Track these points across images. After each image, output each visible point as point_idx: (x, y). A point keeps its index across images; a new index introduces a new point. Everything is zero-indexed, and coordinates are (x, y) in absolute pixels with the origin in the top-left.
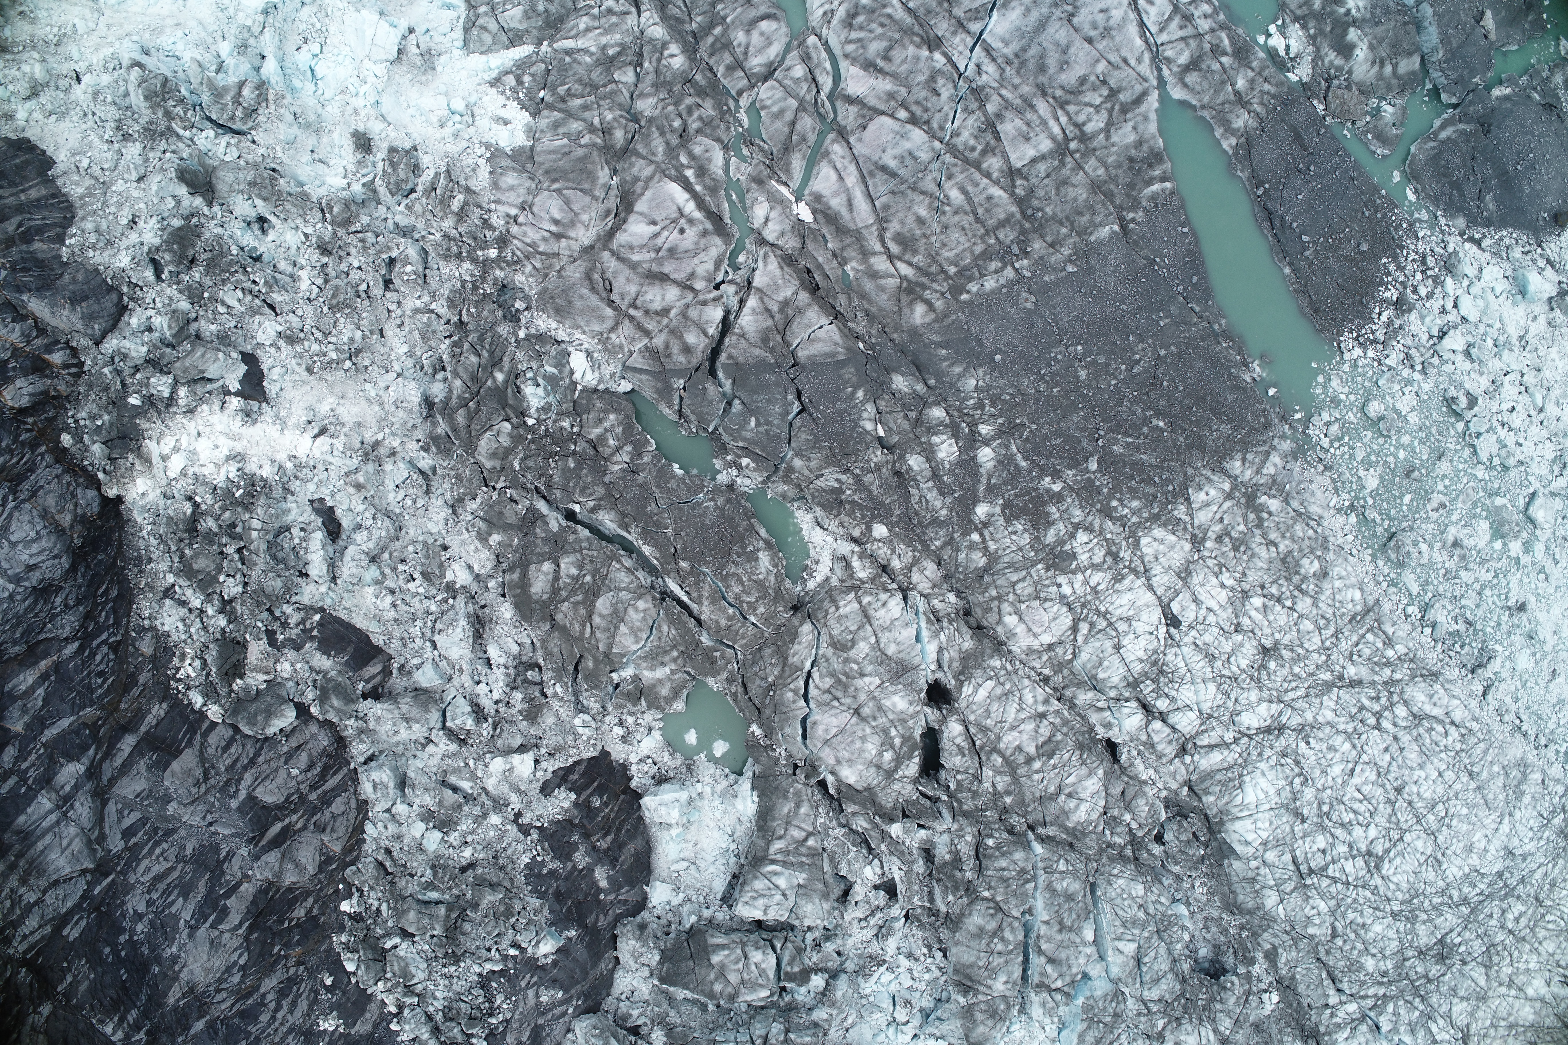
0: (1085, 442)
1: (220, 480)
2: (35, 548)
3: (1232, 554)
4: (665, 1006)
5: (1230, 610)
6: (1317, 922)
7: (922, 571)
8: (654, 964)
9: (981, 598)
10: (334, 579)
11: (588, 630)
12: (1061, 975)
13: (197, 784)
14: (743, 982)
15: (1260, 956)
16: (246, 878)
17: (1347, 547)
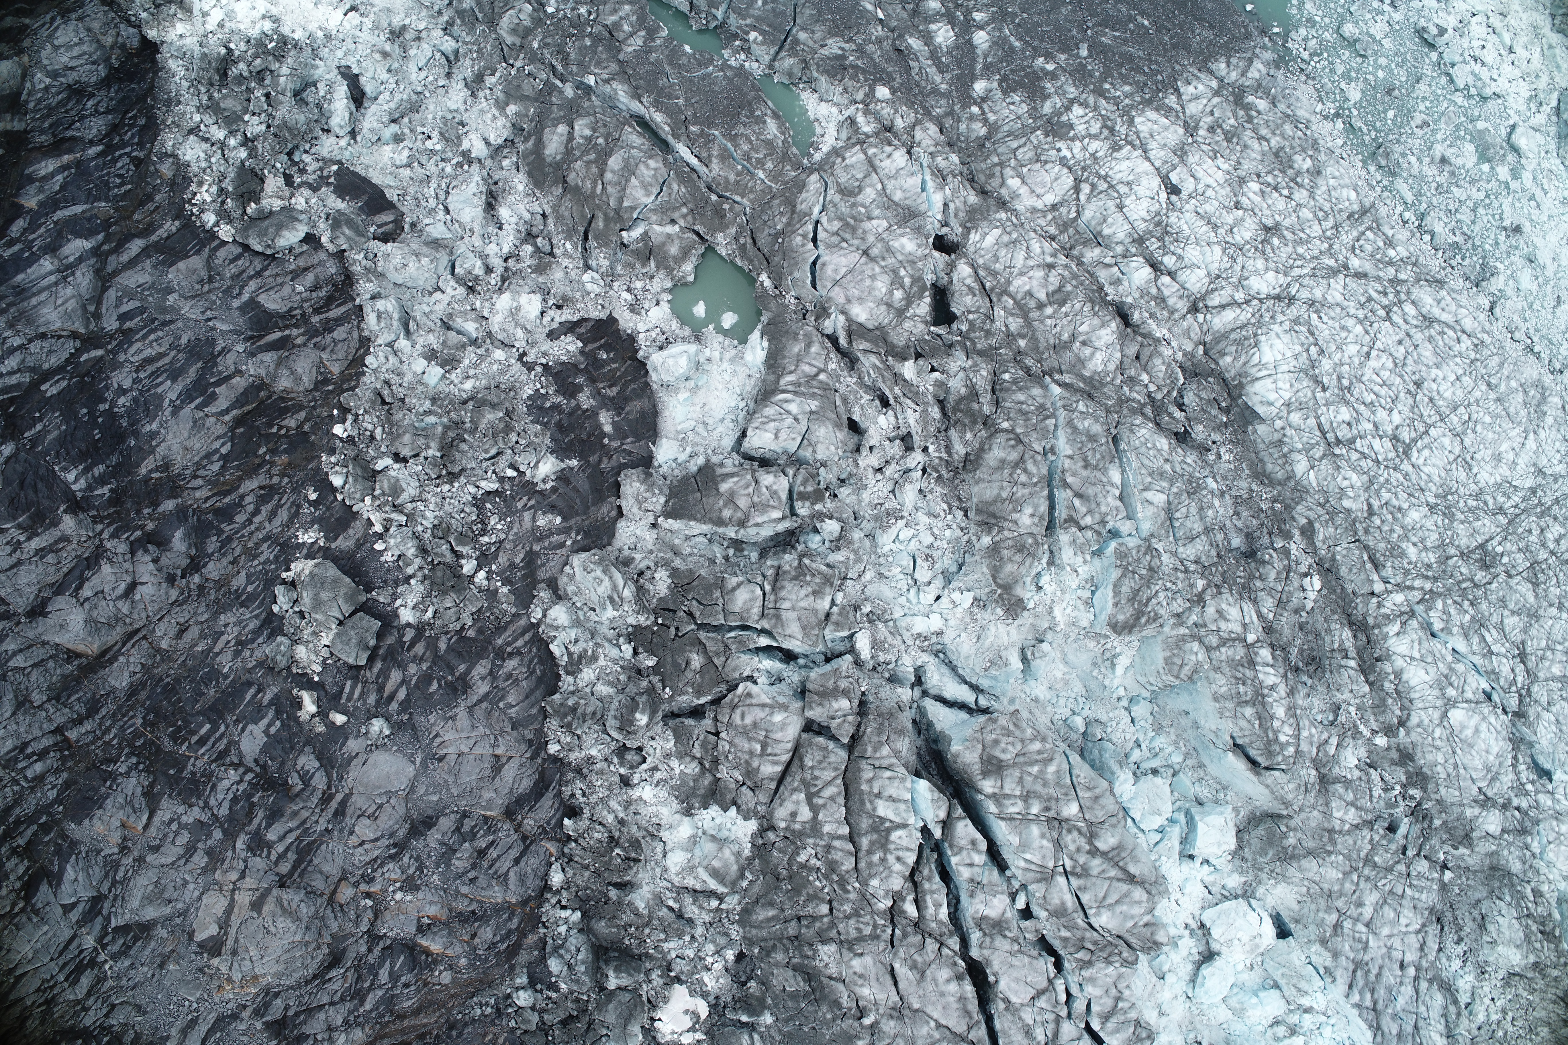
0: (1074, 32)
1: (254, 33)
2: (76, 51)
3: (1225, 144)
4: (670, 555)
5: (1228, 189)
6: (1351, 494)
7: (926, 130)
8: (659, 508)
9: (983, 166)
10: (353, 134)
11: (600, 187)
12: (1090, 512)
13: (201, 282)
14: (754, 505)
15: (1296, 533)
16: (239, 372)
17: (1338, 151)
